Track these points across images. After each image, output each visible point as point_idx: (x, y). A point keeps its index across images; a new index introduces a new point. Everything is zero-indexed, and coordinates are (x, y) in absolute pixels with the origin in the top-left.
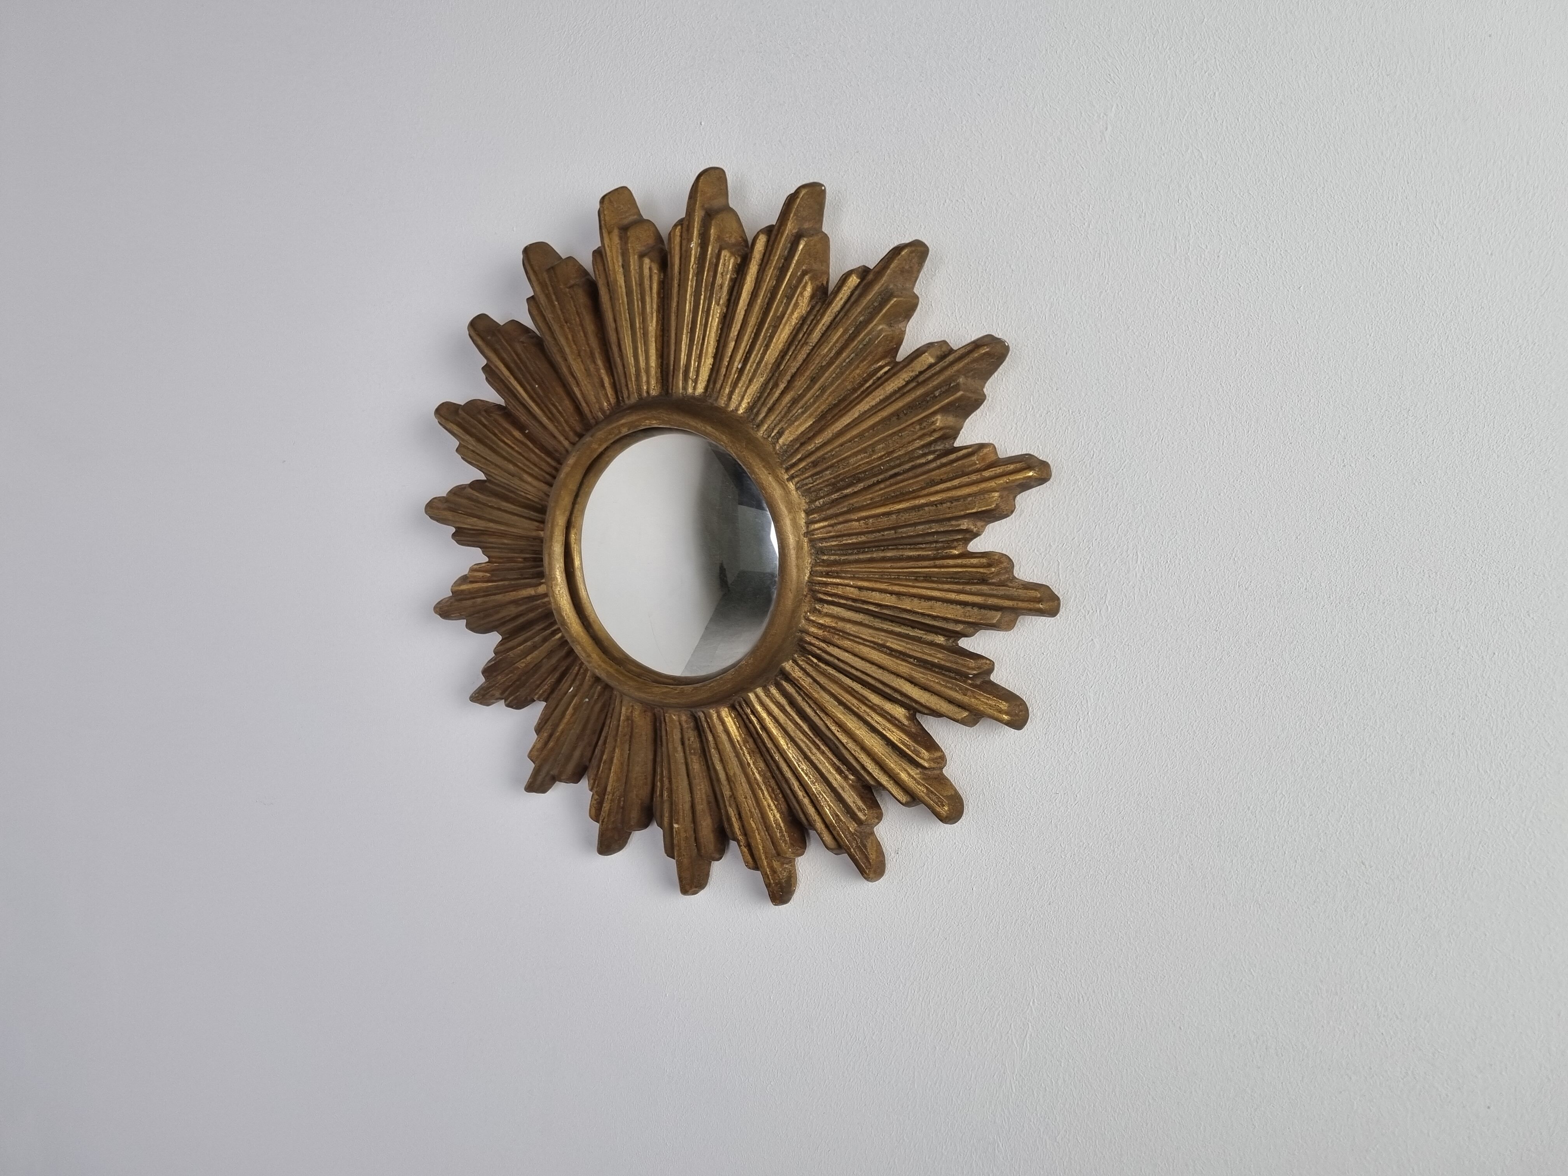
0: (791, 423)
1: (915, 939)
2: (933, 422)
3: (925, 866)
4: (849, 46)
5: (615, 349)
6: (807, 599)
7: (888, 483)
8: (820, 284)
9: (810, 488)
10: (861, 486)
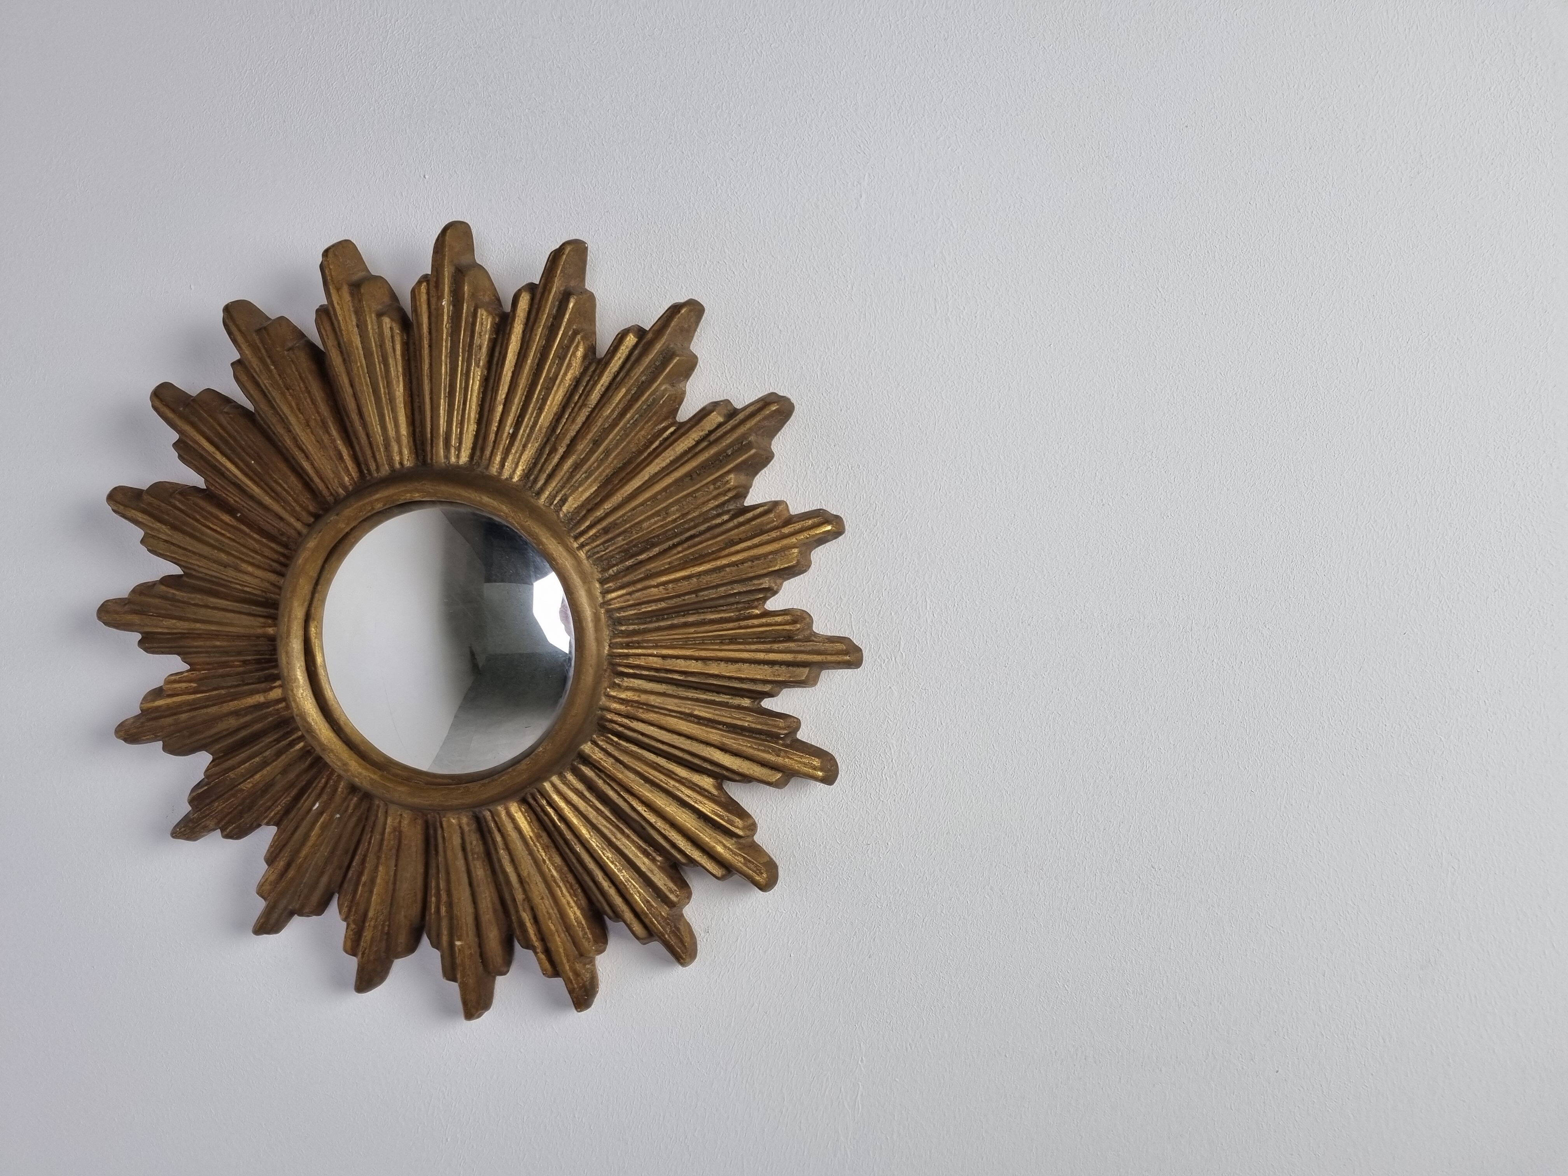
0: (575, 489)
1: (733, 1019)
2: (727, 481)
3: (739, 941)
4: (590, 105)
6: (607, 674)
7: (685, 545)
8: (590, 344)
9: (602, 556)
10: (656, 550)
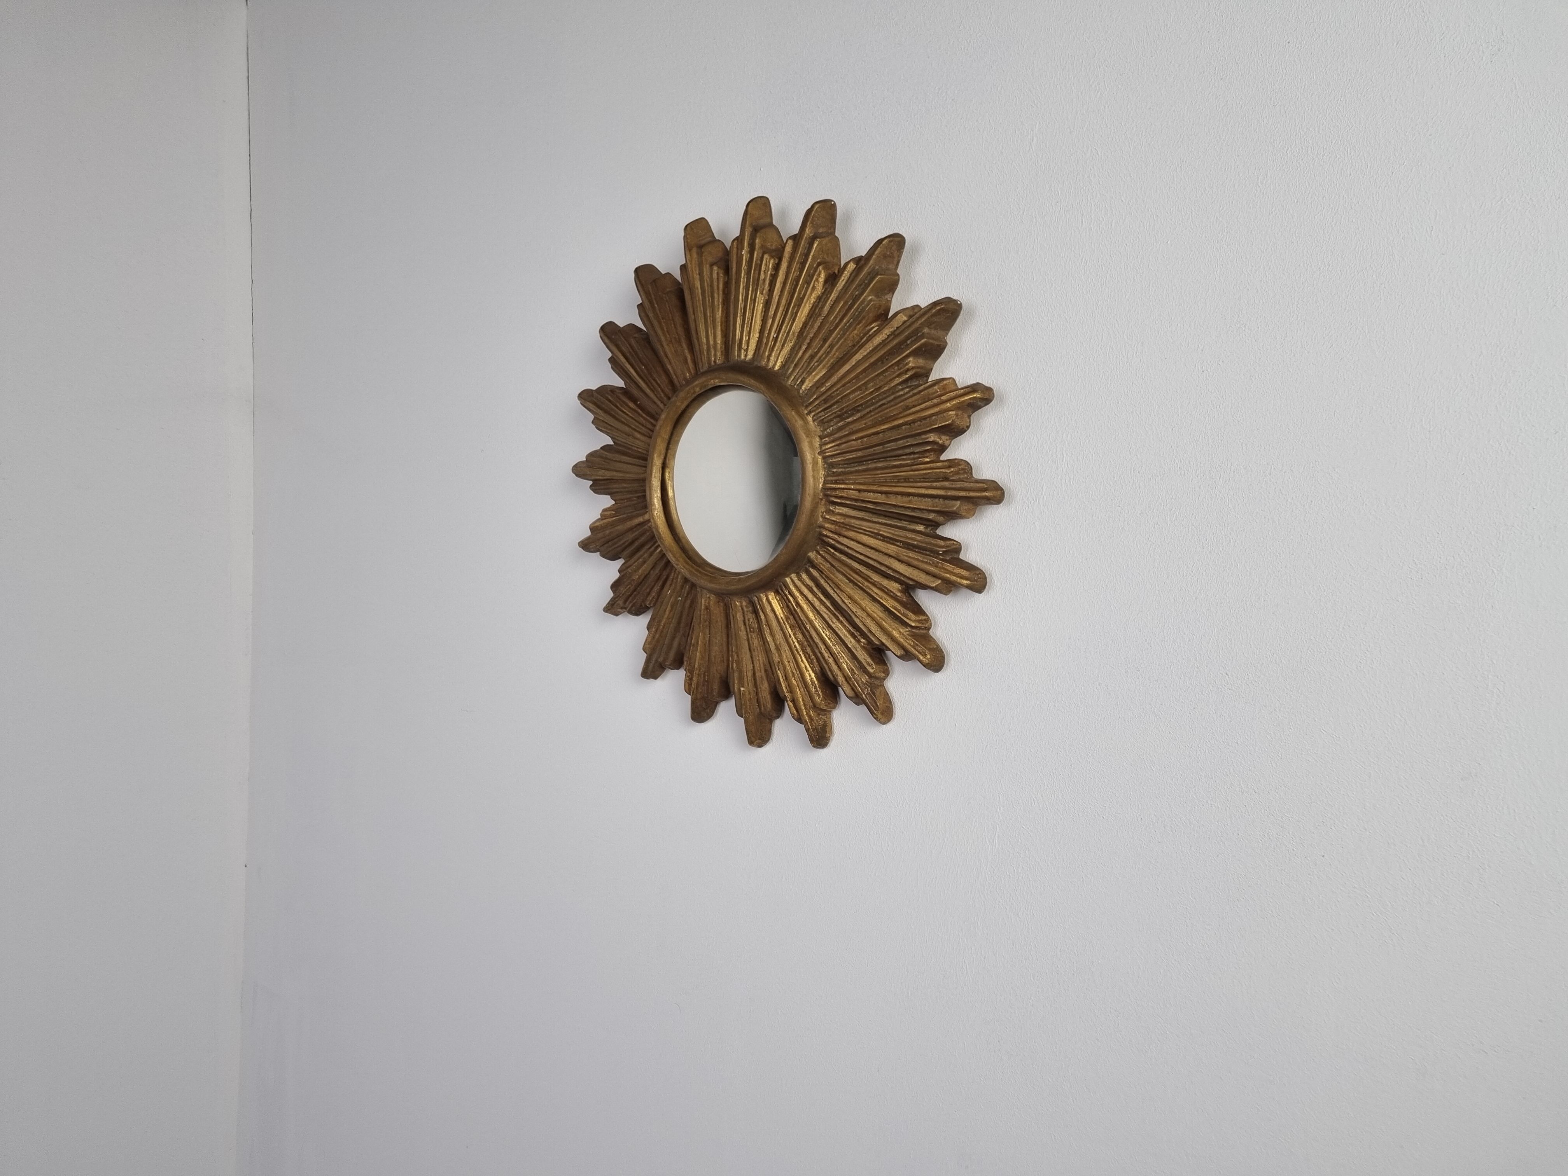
0: (809, 373)
1: (916, 768)
2: (907, 363)
4: (859, 101)
5: (693, 333)
6: (823, 502)
7: (876, 411)
8: (832, 273)
9: (823, 419)
10: (859, 415)
